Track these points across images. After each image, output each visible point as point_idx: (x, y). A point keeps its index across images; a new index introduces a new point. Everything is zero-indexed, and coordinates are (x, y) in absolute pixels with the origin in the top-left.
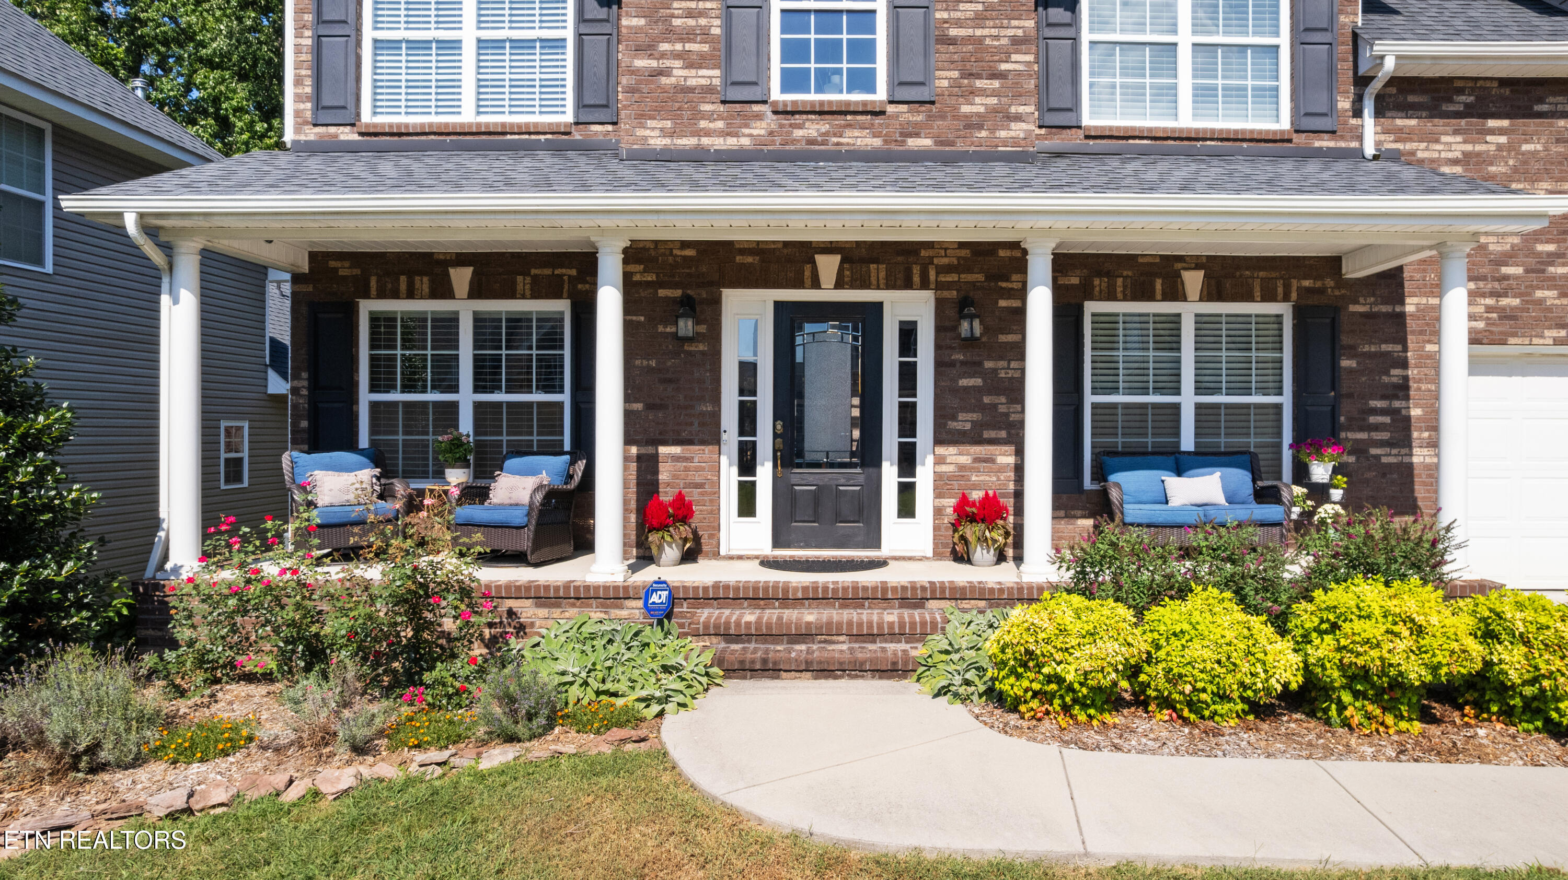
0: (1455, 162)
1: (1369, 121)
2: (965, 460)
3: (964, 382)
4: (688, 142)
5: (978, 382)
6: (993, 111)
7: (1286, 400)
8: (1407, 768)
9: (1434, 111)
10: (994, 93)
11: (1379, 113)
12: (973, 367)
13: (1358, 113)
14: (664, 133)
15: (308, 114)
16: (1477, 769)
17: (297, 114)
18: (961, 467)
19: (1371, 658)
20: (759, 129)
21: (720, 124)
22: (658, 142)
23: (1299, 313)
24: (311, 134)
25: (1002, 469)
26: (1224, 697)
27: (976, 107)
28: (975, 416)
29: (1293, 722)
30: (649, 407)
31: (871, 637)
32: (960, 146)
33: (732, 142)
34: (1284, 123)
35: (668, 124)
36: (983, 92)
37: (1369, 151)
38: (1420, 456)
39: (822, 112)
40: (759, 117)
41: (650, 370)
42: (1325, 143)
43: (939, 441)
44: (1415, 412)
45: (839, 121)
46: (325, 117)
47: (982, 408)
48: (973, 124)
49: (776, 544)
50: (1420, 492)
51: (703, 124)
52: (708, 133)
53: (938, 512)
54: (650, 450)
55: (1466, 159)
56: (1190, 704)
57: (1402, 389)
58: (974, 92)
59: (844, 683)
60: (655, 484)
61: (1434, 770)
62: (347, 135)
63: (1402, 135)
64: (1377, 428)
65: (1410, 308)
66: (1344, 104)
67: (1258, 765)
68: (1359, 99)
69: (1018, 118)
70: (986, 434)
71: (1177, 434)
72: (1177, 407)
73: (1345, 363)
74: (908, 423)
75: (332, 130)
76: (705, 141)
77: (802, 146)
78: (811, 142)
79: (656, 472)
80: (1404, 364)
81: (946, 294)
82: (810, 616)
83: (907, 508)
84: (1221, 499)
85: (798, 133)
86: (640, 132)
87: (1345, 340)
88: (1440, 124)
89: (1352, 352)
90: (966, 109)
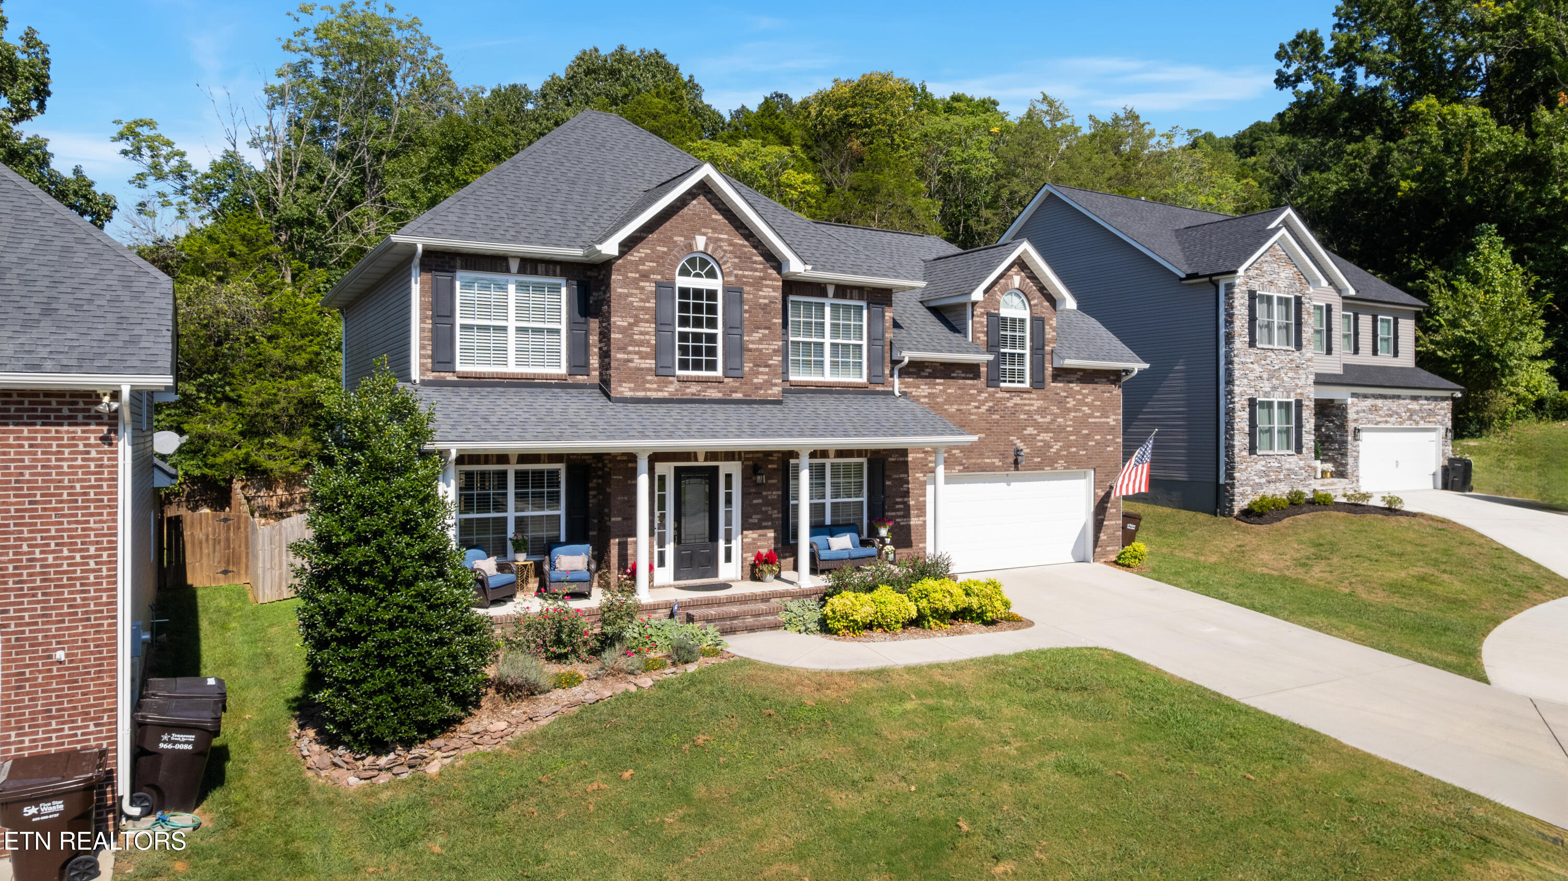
0: (925, 397)
1: (897, 381)
2: (755, 536)
3: (755, 501)
4: (641, 394)
5: (760, 501)
6: (766, 381)
7: (864, 499)
8: (950, 638)
9: (918, 375)
10: (766, 374)
11: (900, 376)
12: (758, 495)
13: (892, 376)
14: (631, 390)
15: (430, 366)
16: (968, 636)
17: (422, 365)
18: (754, 539)
19: (939, 605)
20: (671, 388)
21: (655, 386)
22: (628, 394)
23: (869, 462)
24: (431, 376)
25: (769, 539)
26: (897, 622)
27: (759, 380)
28: (759, 516)
29: (913, 629)
30: (624, 519)
31: (759, 615)
32: (753, 398)
33: (660, 395)
34: (864, 380)
35: (632, 385)
36: (762, 373)
37: (897, 394)
38: (914, 521)
39: (699, 381)
40: (672, 383)
41: (624, 501)
42: (880, 388)
43: (744, 528)
44: (912, 503)
45: (705, 385)
46: (438, 366)
47: (762, 512)
48: (758, 387)
49: (676, 579)
50: (914, 537)
51: (648, 386)
52: (650, 390)
53: (743, 560)
54: (624, 539)
55: (930, 396)
56: (888, 626)
57: (907, 494)
58: (759, 373)
59: (758, 633)
60: (626, 555)
61: (957, 637)
62: (450, 377)
63: (908, 385)
64: (899, 510)
65: (910, 459)
66: (887, 372)
67: (912, 641)
68: (892, 370)
69: (776, 385)
70: (764, 524)
71: (824, 516)
72: (824, 504)
73: (888, 483)
74: (728, 522)
75: (443, 374)
76: (649, 394)
77: (689, 397)
78: (693, 394)
79: (627, 550)
80: (908, 483)
81: (747, 463)
82: (735, 609)
83: (728, 559)
84: (851, 546)
85: (688, 390)
86: (620, 389)
87: (887, 473)
88: (919, 381)
89: (890, 478)
90: (755, 380)
